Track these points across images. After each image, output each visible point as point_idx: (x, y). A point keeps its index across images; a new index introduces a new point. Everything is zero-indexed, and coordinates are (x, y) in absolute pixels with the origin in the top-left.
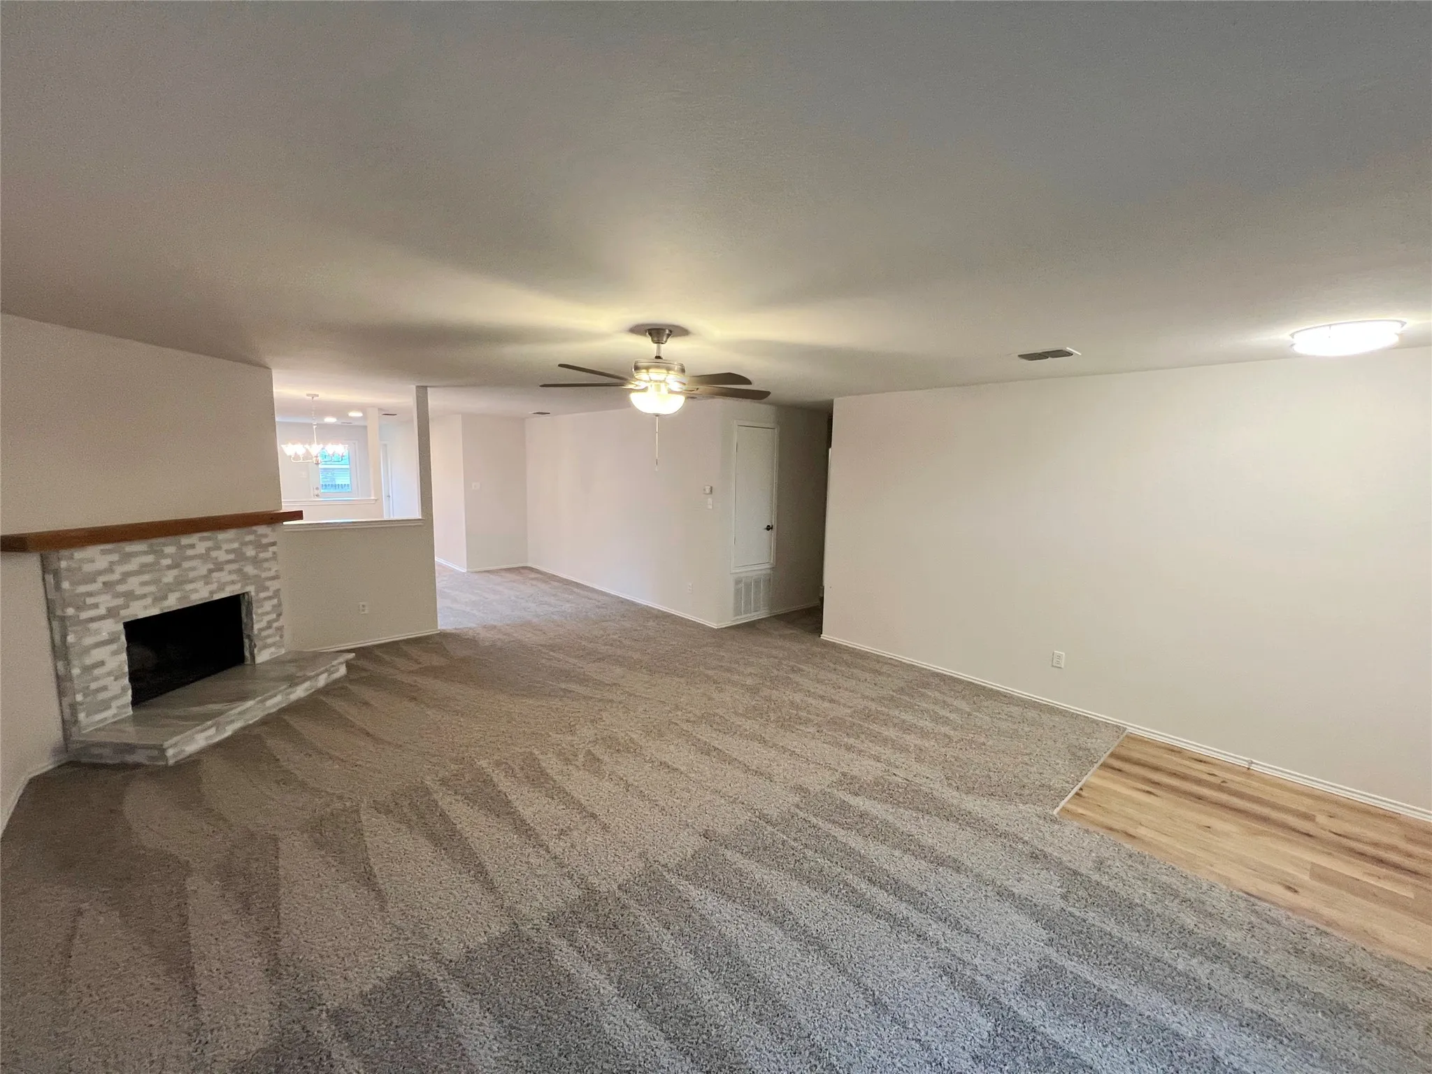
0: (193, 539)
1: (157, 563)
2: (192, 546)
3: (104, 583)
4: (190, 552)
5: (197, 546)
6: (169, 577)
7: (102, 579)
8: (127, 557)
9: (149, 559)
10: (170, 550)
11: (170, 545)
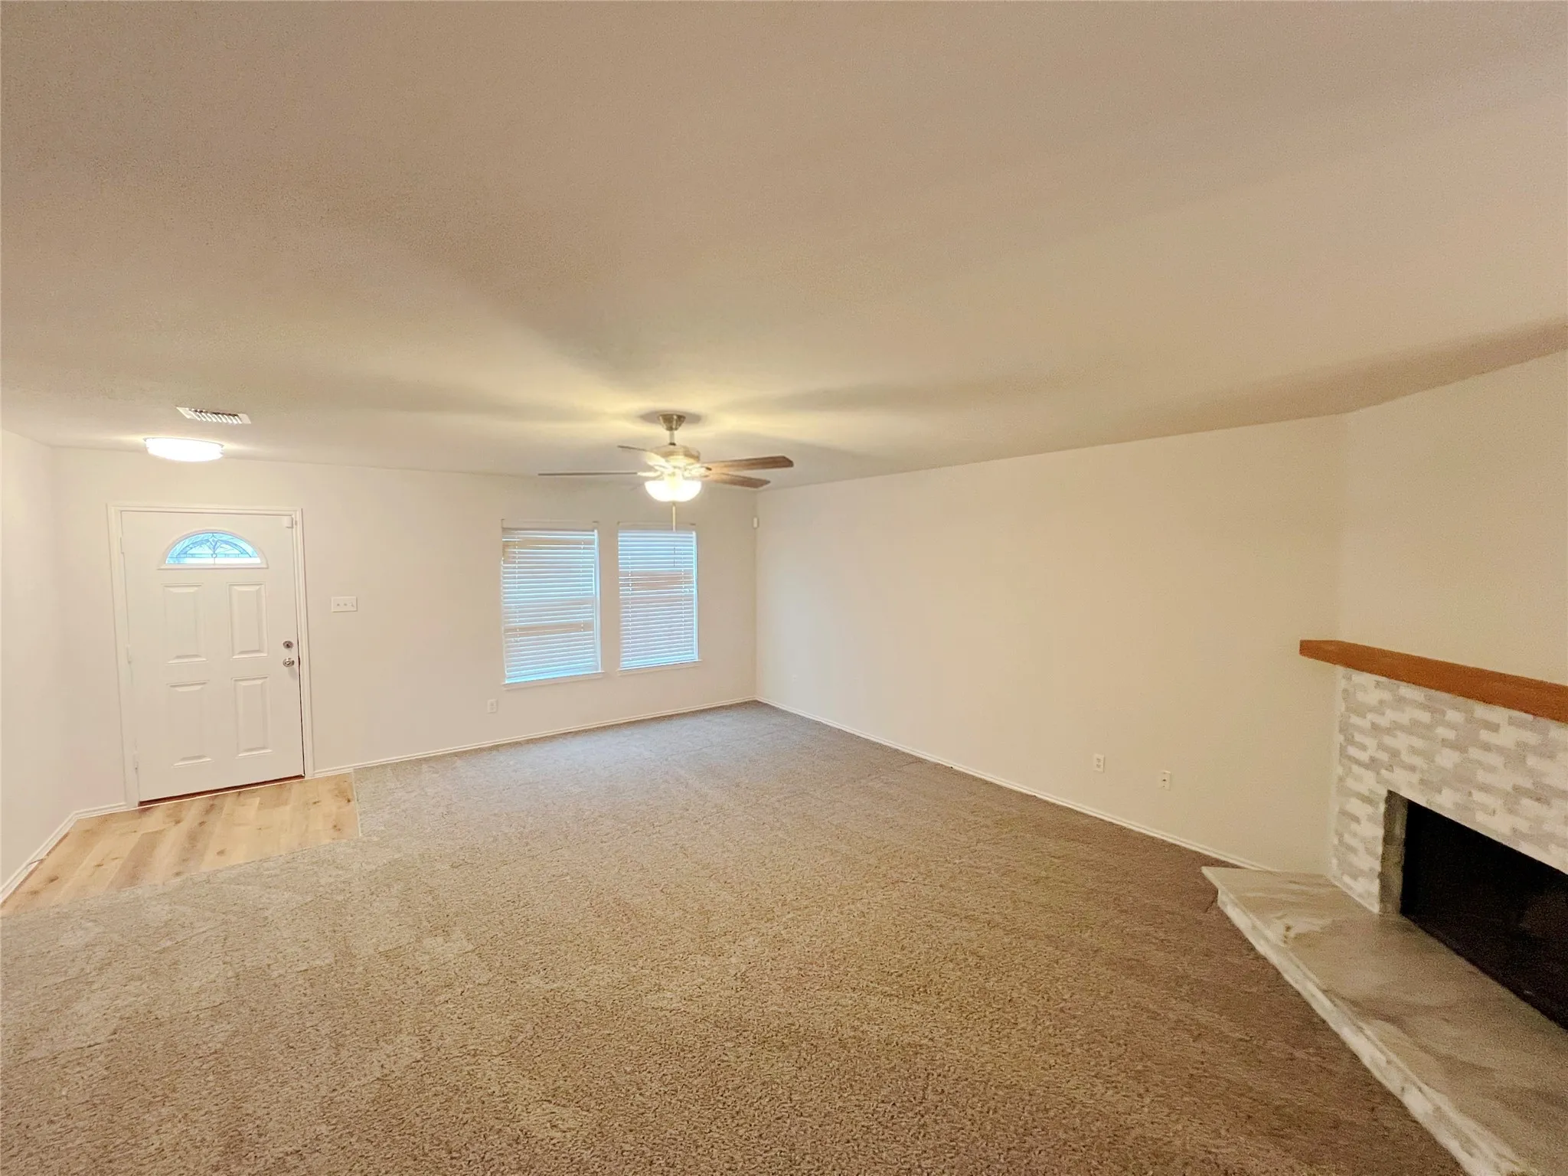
0: (1498, 714)
1: (1429, 727)
2: (1494, 728)
3: (1373, 724)
4: (1485, 735)
5: (1502, 730)
6: (1448, 759)
7: (1371, 716)
8: (1401, 701)
9: (1425, 717)
10: (1453, 716)
11: (1456, 709)
